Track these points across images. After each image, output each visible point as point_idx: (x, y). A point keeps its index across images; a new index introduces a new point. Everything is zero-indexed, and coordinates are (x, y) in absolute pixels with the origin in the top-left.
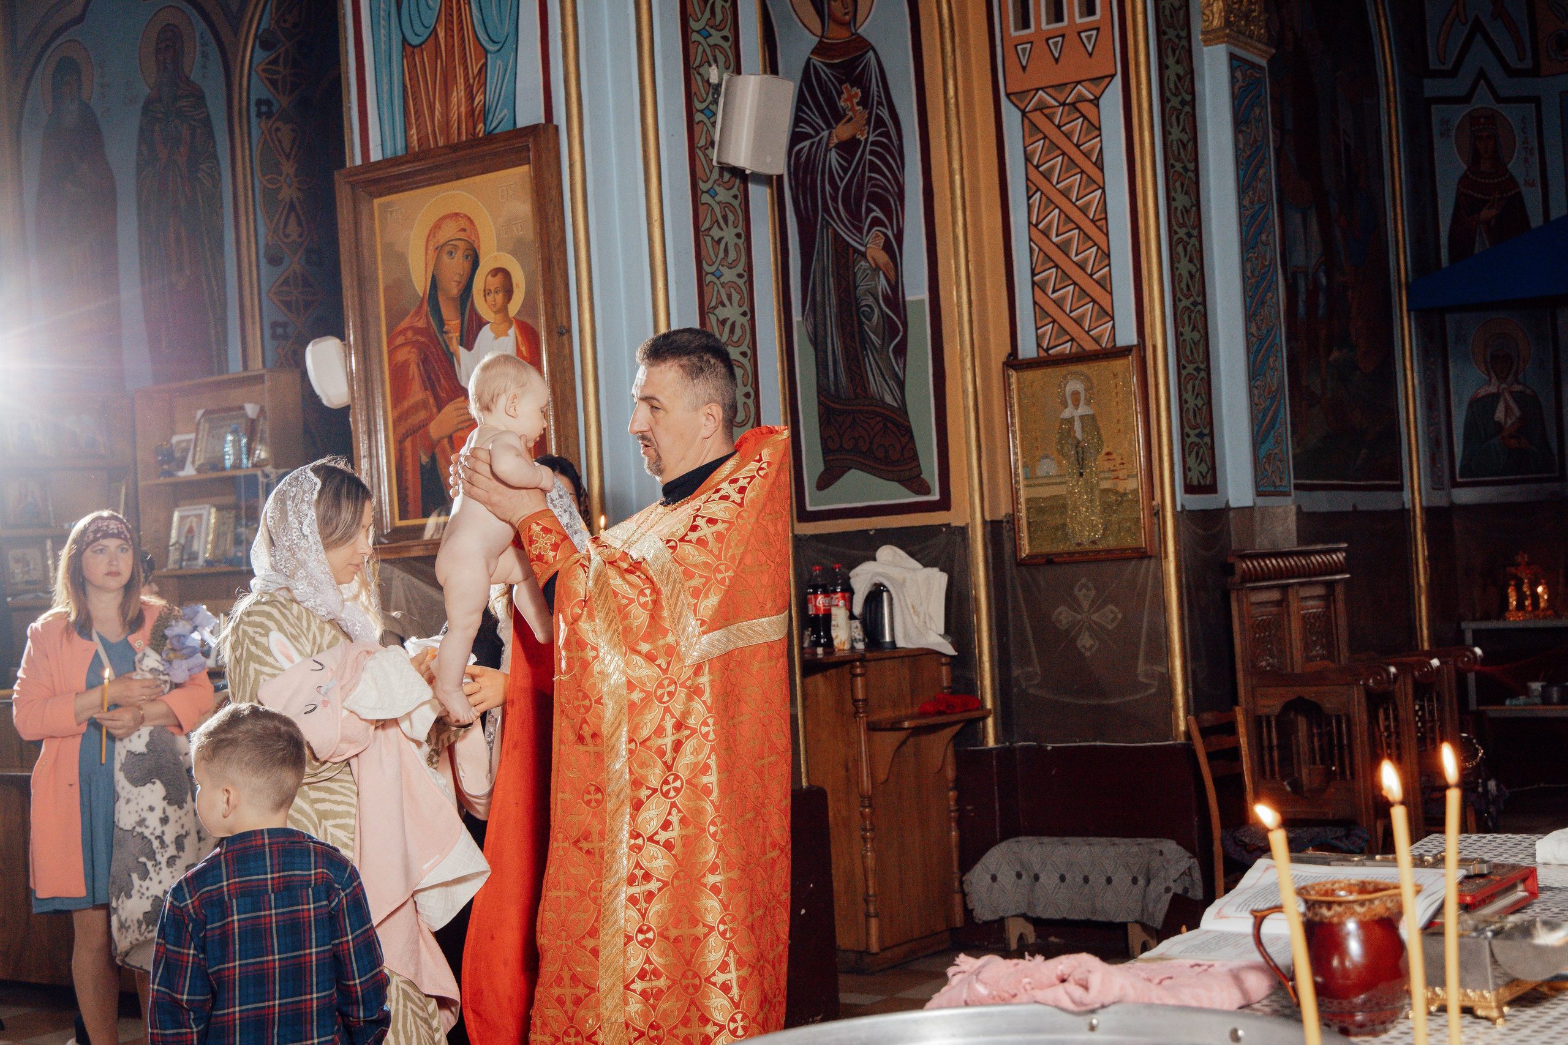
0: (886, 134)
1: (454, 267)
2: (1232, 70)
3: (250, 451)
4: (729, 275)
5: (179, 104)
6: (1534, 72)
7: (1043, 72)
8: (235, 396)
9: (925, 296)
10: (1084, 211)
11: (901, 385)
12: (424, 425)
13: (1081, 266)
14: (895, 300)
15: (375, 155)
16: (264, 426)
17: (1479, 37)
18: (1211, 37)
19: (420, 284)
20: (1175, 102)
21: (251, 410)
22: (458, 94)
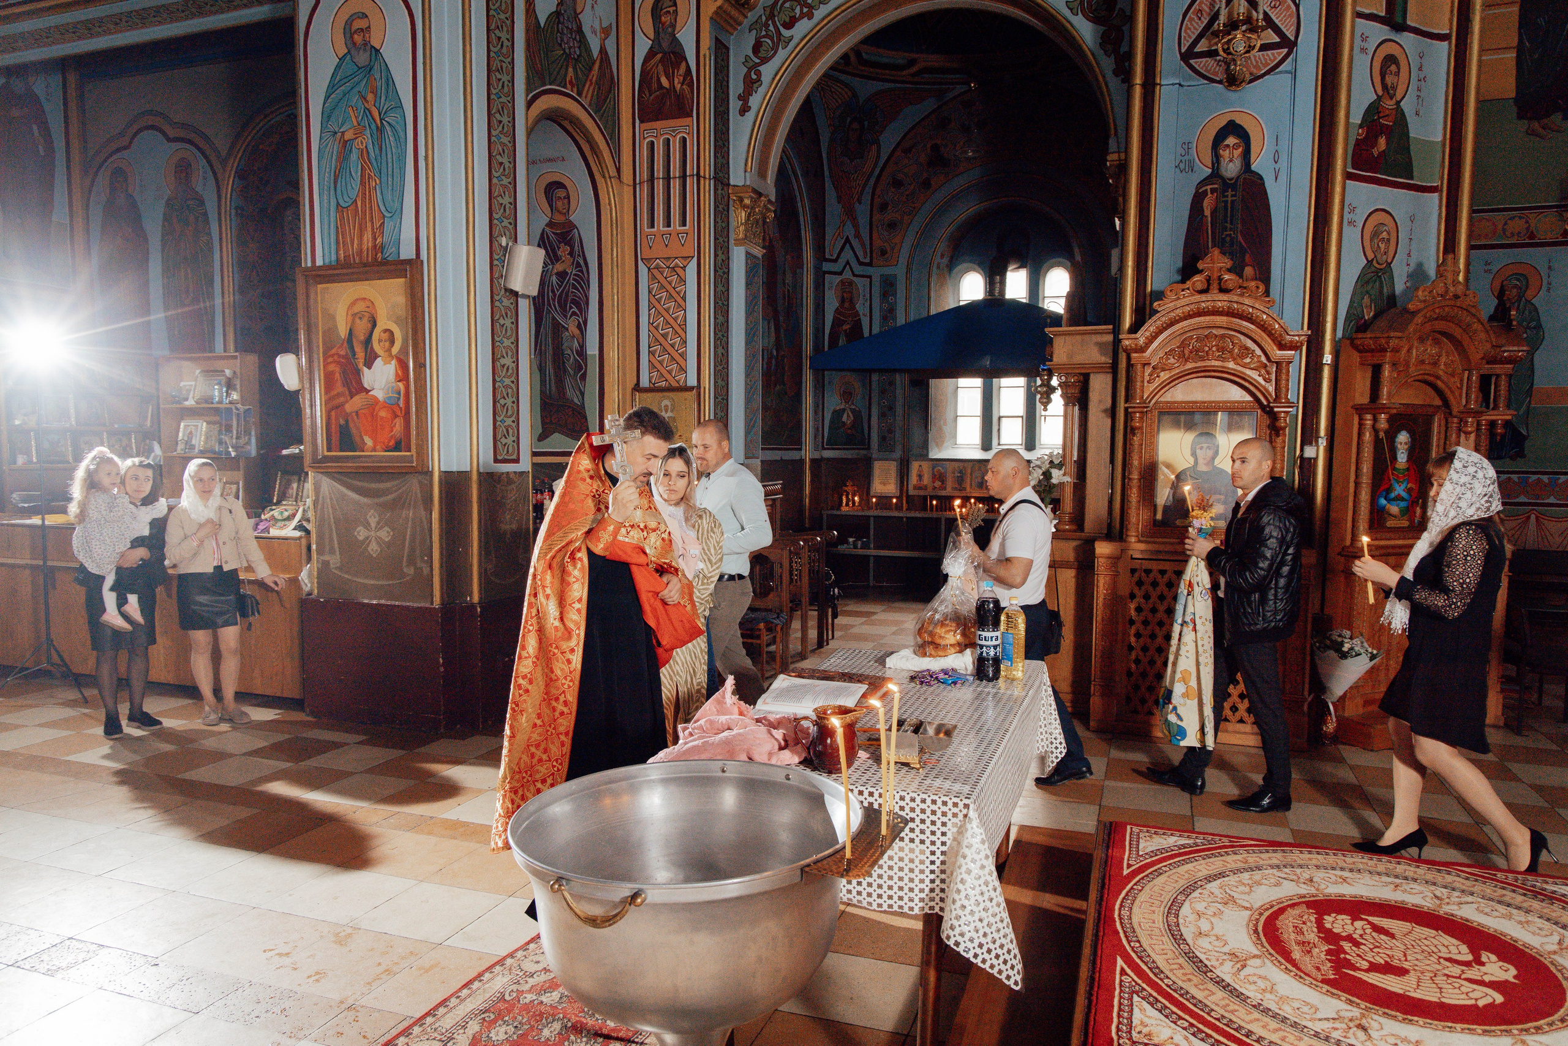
0: (581, 271)
1: (362, 327)
2: (747, 260)
3: (228, 395)
4: (507, 343)
5: (189, 202)
6: (870, 264)
7: (659, 251)
8: (219, 365)
9: (597, 352)
10: (675, 319)
11: (583, 394)
12: (342, 405)
13: (672, 346)
14: (582, 352)
15: (319, 262)
16: (238, 383)
17: (848, 245)
18: (739, 242)
19: (343, 332)
20: (720, 272)
21: (228, 372)
22: (368, 236)
